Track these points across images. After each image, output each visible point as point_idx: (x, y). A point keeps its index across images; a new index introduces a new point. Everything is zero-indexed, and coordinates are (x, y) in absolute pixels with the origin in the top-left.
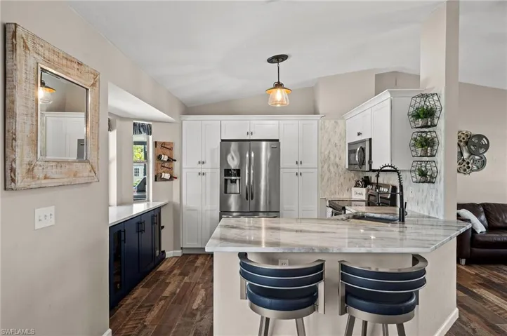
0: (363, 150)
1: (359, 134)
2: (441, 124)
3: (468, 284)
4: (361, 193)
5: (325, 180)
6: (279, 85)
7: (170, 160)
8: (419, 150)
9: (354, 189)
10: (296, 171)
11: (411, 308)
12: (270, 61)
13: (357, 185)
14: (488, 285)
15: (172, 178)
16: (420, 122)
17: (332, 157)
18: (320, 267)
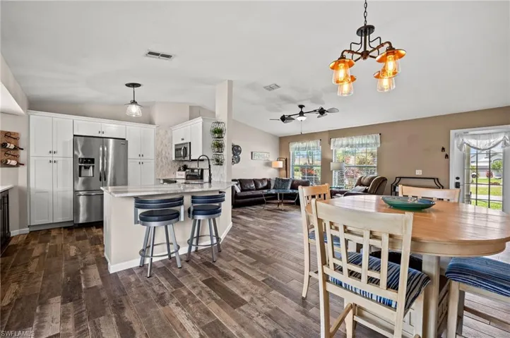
0: (185, 148)
1: (183, 139)
2: (225, 137)
3: (235, 215)
4: (182, 174)
5: (159, 167)
6: (134, 102)
7: (16, 148)
8: (216, 149)
9: (177, 172)
10: (139, 161)
11: (220, 211)
12: (128, 85)
13: (179, 170)
14: (242, 214)
15: (18, 164)
16: (217, 135)
17: (164, 153)
18: (182, 199)
